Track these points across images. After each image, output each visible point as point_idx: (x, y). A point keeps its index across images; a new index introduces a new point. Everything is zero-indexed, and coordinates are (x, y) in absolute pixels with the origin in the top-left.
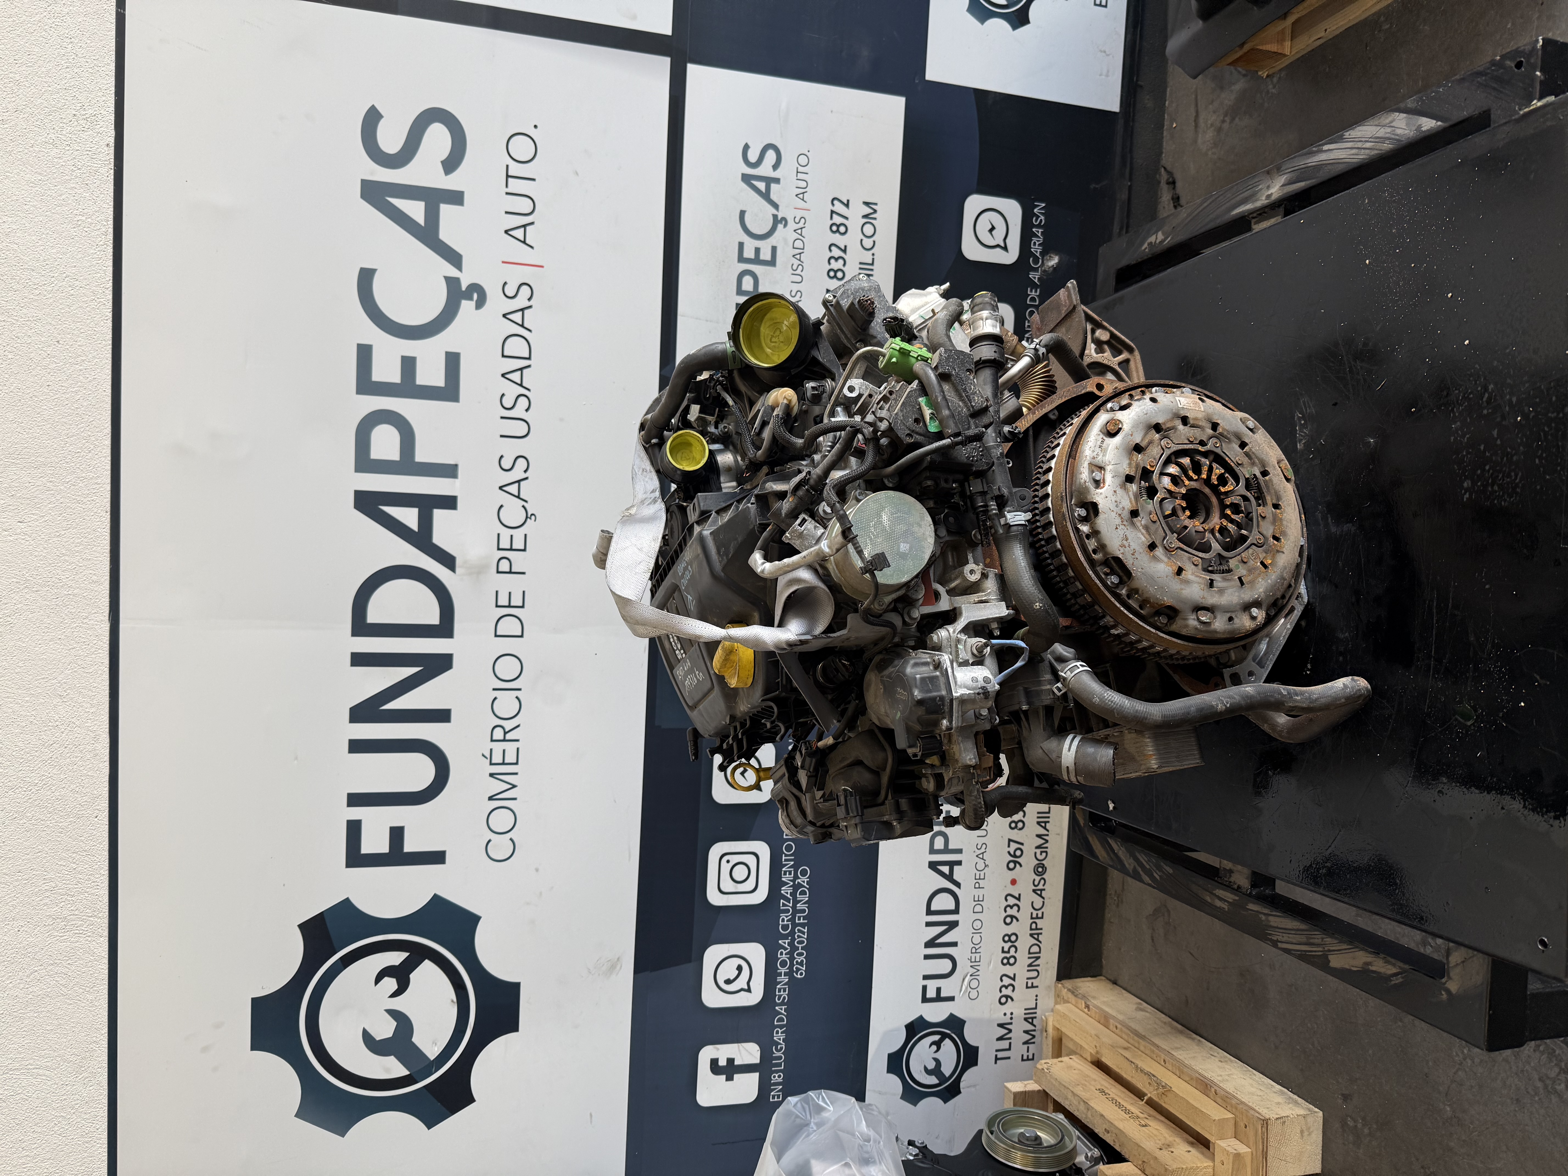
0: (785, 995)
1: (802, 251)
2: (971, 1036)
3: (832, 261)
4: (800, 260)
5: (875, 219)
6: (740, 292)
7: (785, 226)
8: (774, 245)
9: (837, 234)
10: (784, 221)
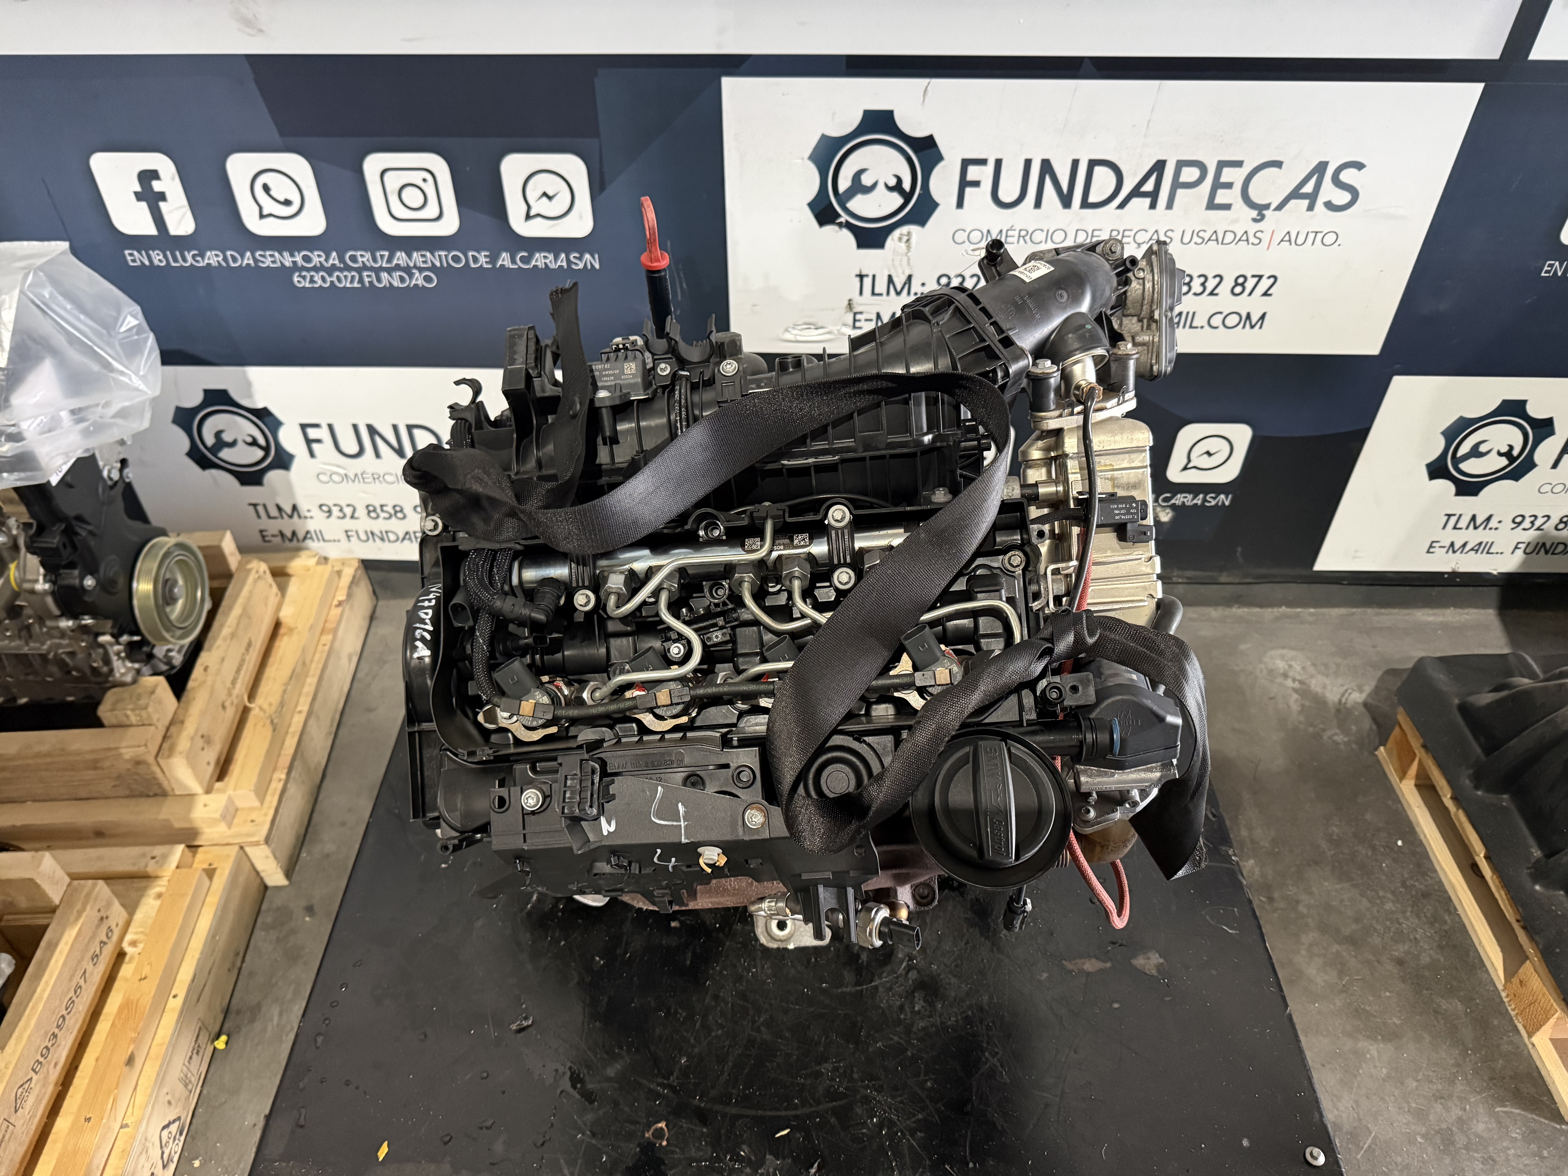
0: (268, 262)
1: (1220, 241)
2: (273, 477)
3: (1202, 279)
4: (1209, 240)
5: (1244, 327)
6: (1181, 164)
7: (1255, 220)
8: (1233, 207)
9: (1233, 284)
10: (1261, 218)
